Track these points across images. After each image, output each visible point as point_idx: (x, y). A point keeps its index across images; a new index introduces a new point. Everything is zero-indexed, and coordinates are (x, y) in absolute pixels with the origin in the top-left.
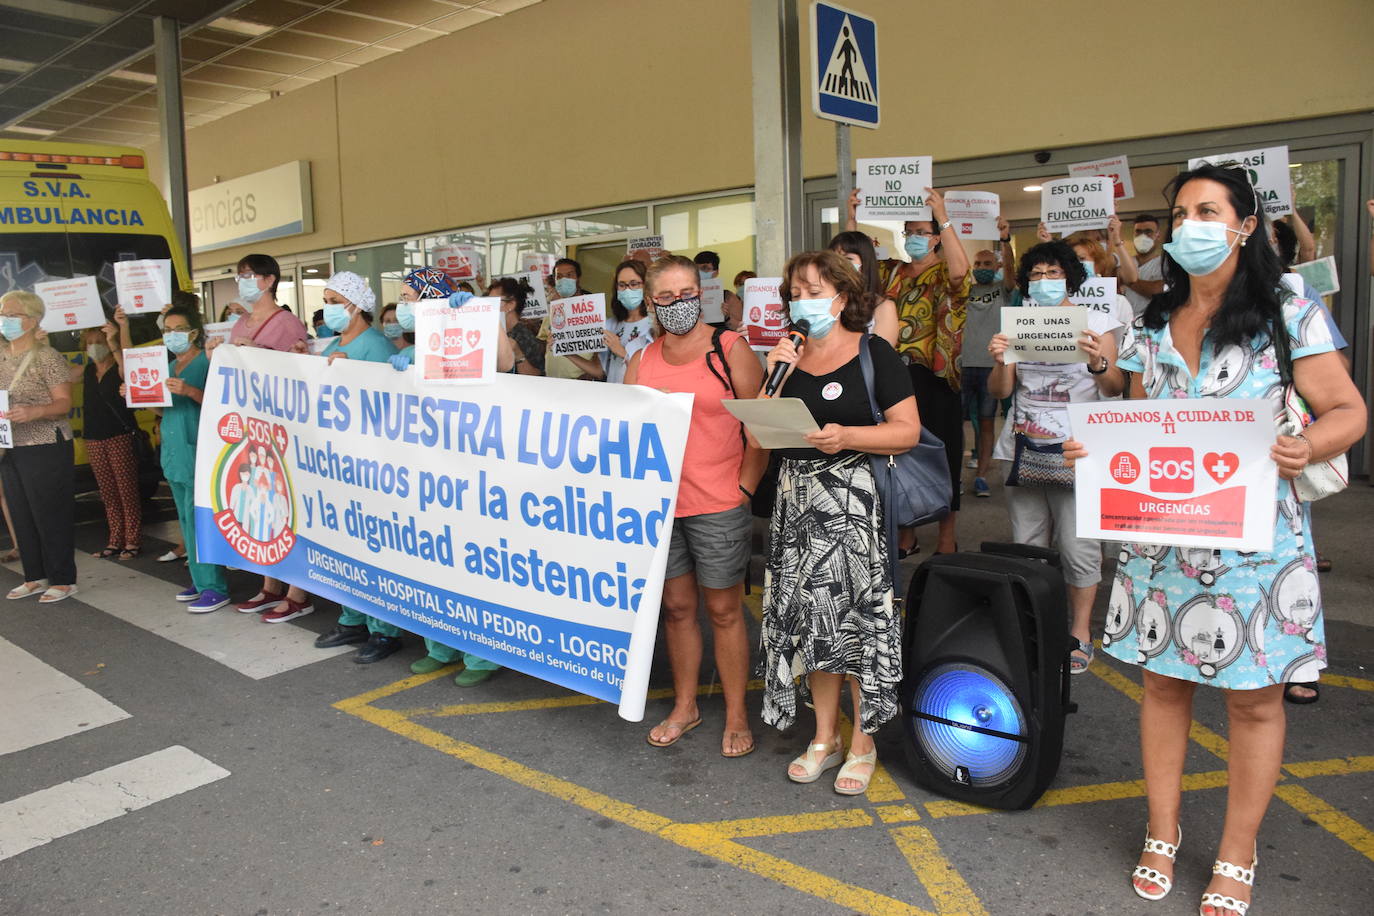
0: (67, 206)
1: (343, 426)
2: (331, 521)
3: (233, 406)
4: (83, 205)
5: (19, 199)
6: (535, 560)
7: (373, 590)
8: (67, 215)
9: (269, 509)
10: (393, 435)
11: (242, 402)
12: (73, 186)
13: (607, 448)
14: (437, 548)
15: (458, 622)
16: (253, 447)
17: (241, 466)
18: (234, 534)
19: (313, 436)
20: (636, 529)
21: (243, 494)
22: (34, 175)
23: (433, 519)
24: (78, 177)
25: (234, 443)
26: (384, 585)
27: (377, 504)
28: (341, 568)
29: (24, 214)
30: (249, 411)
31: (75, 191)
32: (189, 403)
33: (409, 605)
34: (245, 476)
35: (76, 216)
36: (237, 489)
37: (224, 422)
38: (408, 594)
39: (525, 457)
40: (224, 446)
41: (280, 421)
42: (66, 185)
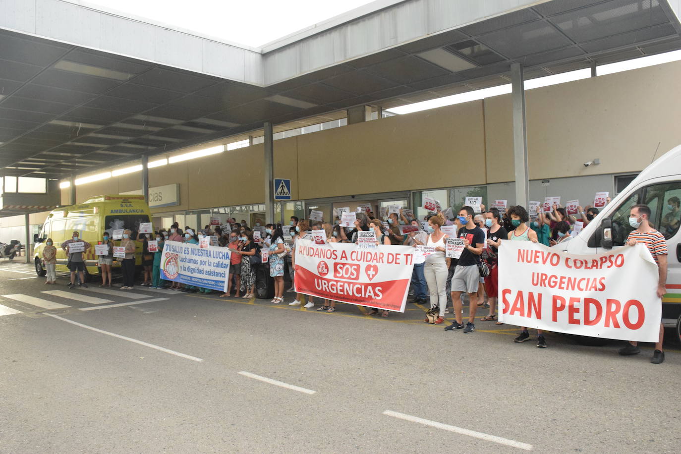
0: (128, 209)
1: (188, 254)
2: (185, 270)
3: (168, 251)
4: (131, 208)
5: (119, 208)
6: (214, 272)
7: (191, 280)
8: (128, 211)
9: (174, 269)
10: (196, 255)
11: (170, 251)
12: (130, 204)
13: (223, 256)
14: (201, 272)
15: (204, 283)
16: (172, 258)
17: (169, 261)
18: (167, 274)
19: (183, 255)
20: (226, 267)
21: (169, 267)
22: (122, 202)
23: (201, 267)
24: (130, 202)
25: (168, 258)
26: (193, 279)
27: (192, 266)
28: (186, 278)
29: (120, 211)
30: (171, 252)
31: (130, 206)
32: (161, 251)
33: (197, 282)
34: (169, 264)
35: (130, 211)
36: (168, 266)
37: (166, 254)
38: (197, 280)
39: (214, 257)
40: (166, 258)
41: (177, 254)
42: (128, 204)
